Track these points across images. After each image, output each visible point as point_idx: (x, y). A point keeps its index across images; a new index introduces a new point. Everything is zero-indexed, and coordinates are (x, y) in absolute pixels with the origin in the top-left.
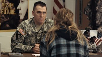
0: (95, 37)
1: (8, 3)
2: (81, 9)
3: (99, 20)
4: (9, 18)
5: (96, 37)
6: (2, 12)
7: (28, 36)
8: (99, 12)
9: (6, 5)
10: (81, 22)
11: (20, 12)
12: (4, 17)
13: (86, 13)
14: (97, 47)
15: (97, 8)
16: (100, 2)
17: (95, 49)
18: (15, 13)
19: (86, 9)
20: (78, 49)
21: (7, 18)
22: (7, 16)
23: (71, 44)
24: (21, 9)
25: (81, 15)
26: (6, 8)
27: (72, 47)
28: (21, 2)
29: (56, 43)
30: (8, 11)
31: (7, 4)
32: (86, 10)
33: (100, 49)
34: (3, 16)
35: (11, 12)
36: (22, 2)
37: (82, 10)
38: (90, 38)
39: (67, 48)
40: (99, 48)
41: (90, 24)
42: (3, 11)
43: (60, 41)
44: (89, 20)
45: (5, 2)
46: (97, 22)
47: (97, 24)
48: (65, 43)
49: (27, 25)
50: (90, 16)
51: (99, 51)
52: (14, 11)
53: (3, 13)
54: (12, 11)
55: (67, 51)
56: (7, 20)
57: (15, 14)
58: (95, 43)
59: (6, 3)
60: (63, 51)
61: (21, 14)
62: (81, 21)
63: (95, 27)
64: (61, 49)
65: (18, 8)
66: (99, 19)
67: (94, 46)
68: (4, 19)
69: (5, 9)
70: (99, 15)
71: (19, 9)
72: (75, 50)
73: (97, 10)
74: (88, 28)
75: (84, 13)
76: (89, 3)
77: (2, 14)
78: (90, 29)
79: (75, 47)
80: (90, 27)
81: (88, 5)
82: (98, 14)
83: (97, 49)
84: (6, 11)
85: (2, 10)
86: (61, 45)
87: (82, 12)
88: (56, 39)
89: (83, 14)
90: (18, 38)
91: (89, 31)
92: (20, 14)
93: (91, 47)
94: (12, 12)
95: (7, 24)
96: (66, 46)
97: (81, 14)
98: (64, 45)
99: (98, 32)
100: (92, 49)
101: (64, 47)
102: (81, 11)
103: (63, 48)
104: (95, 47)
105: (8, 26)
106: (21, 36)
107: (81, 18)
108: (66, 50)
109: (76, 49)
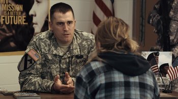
0: (167, 64)
1: (13, 4)
2: (144, 15)
3: (175, 34)
4: (14, 32)
5: (170, 65)
6: (2, 20)
7: (47, 62)
8: (174, 20)
9: (9, 8)
10: (143, 38)
11: (35, 20)
12: (6, 29)
13: (152, 21)
14: (171, 83)
15: (171, 13)
16: (176, 3)
17: (167, 86)
18: (25, 22)
19: (151, 15)
20: (145, 92)
21: (11, 32)
22: (11, 27)
23: (133, 82)
24: (35, 16)
25: (142, 25)
26: (8, 14)
27: (134, 88)
28: (35, 2)
29: (106, 79)
30: (13, 18)
31: (11, 7)
32: (151, 17)
33: (176, 86)
34: (4, 27)
35: (19, 20)
36: (38, 2)
37: (144, 17)
38: (159, 66)
39: (125, 90)
40: (175, 83)
41: (158, 42)
42: (4, 18)
43: (112, 75)
44: (157, 34)
45: (7, 3)
46: (172, 38)
47: (171, 41)
48: (122, 80)
49: (43, 42)
50: (159, 27)
51: (174, 89)
52: (24, 18)
53: (4, 21)
54: (20, 18)
55: (125, 94)
56: (11, 34)
57: (25, 24)
58: (167, 75)
59: (9, 4)
60: (118, 93)
61: (36, 24)
62: (143, 36)
63: (168, 47)
64: (114, 90)
65: (31, 13)
66: (175, 32)
67: (165, 80)
68: (6, 33)
69: (7, 16)
70: (174, 25)
71: (32, 15)
72: (138, 93)
73: (170, 16)
74: (155, 48)
75: (149, 22)
76: (157, 4)
77: (2, 23)
78: (159, 50)
79: (138, 88)
80: (158, 47)
81: (155, 8)
82: (172, 23)
83: (172, 87)
84: (10, 18)
85: (2, 16)
86: (115, 83)
87: (144, 21)
88: (106, 72)
89: (146, 23)
90: (28, 67)
91: (157, 54)
92: (33, 24)
93: (160, 83)
94: (21, 20)
95: (12, 41)
96: (124, 85)
97: (144, 24)
98: (120, 84)
99: (173, 56)
100: (163, 86)
101: (120, 86)
102: (143, 19)
103: (118, 88)
104: (168, 82)
105: (12, 44)
106: (33, 62)
107: (143, 31)
108: (123, 92)
109: (140, 91)
